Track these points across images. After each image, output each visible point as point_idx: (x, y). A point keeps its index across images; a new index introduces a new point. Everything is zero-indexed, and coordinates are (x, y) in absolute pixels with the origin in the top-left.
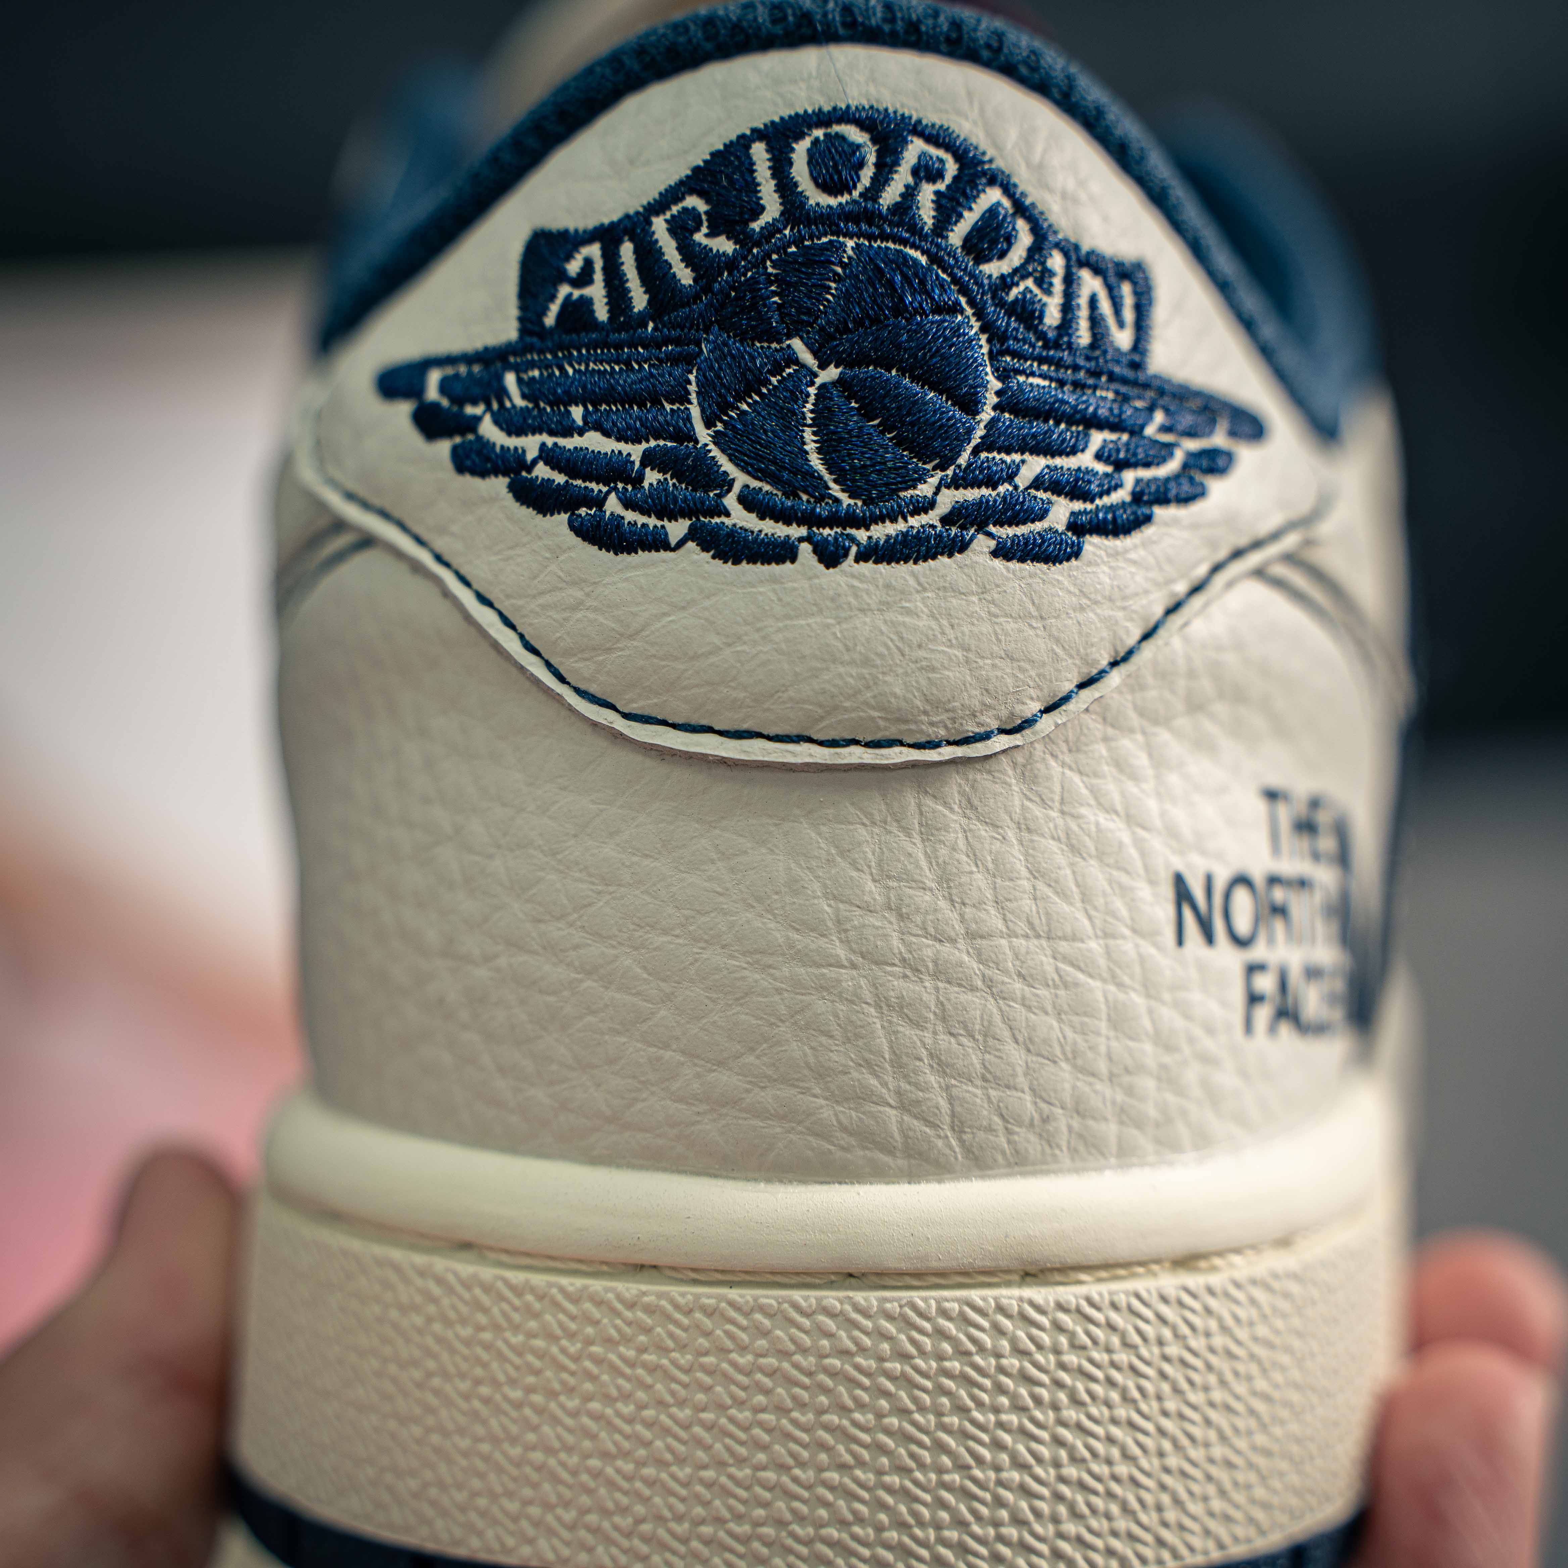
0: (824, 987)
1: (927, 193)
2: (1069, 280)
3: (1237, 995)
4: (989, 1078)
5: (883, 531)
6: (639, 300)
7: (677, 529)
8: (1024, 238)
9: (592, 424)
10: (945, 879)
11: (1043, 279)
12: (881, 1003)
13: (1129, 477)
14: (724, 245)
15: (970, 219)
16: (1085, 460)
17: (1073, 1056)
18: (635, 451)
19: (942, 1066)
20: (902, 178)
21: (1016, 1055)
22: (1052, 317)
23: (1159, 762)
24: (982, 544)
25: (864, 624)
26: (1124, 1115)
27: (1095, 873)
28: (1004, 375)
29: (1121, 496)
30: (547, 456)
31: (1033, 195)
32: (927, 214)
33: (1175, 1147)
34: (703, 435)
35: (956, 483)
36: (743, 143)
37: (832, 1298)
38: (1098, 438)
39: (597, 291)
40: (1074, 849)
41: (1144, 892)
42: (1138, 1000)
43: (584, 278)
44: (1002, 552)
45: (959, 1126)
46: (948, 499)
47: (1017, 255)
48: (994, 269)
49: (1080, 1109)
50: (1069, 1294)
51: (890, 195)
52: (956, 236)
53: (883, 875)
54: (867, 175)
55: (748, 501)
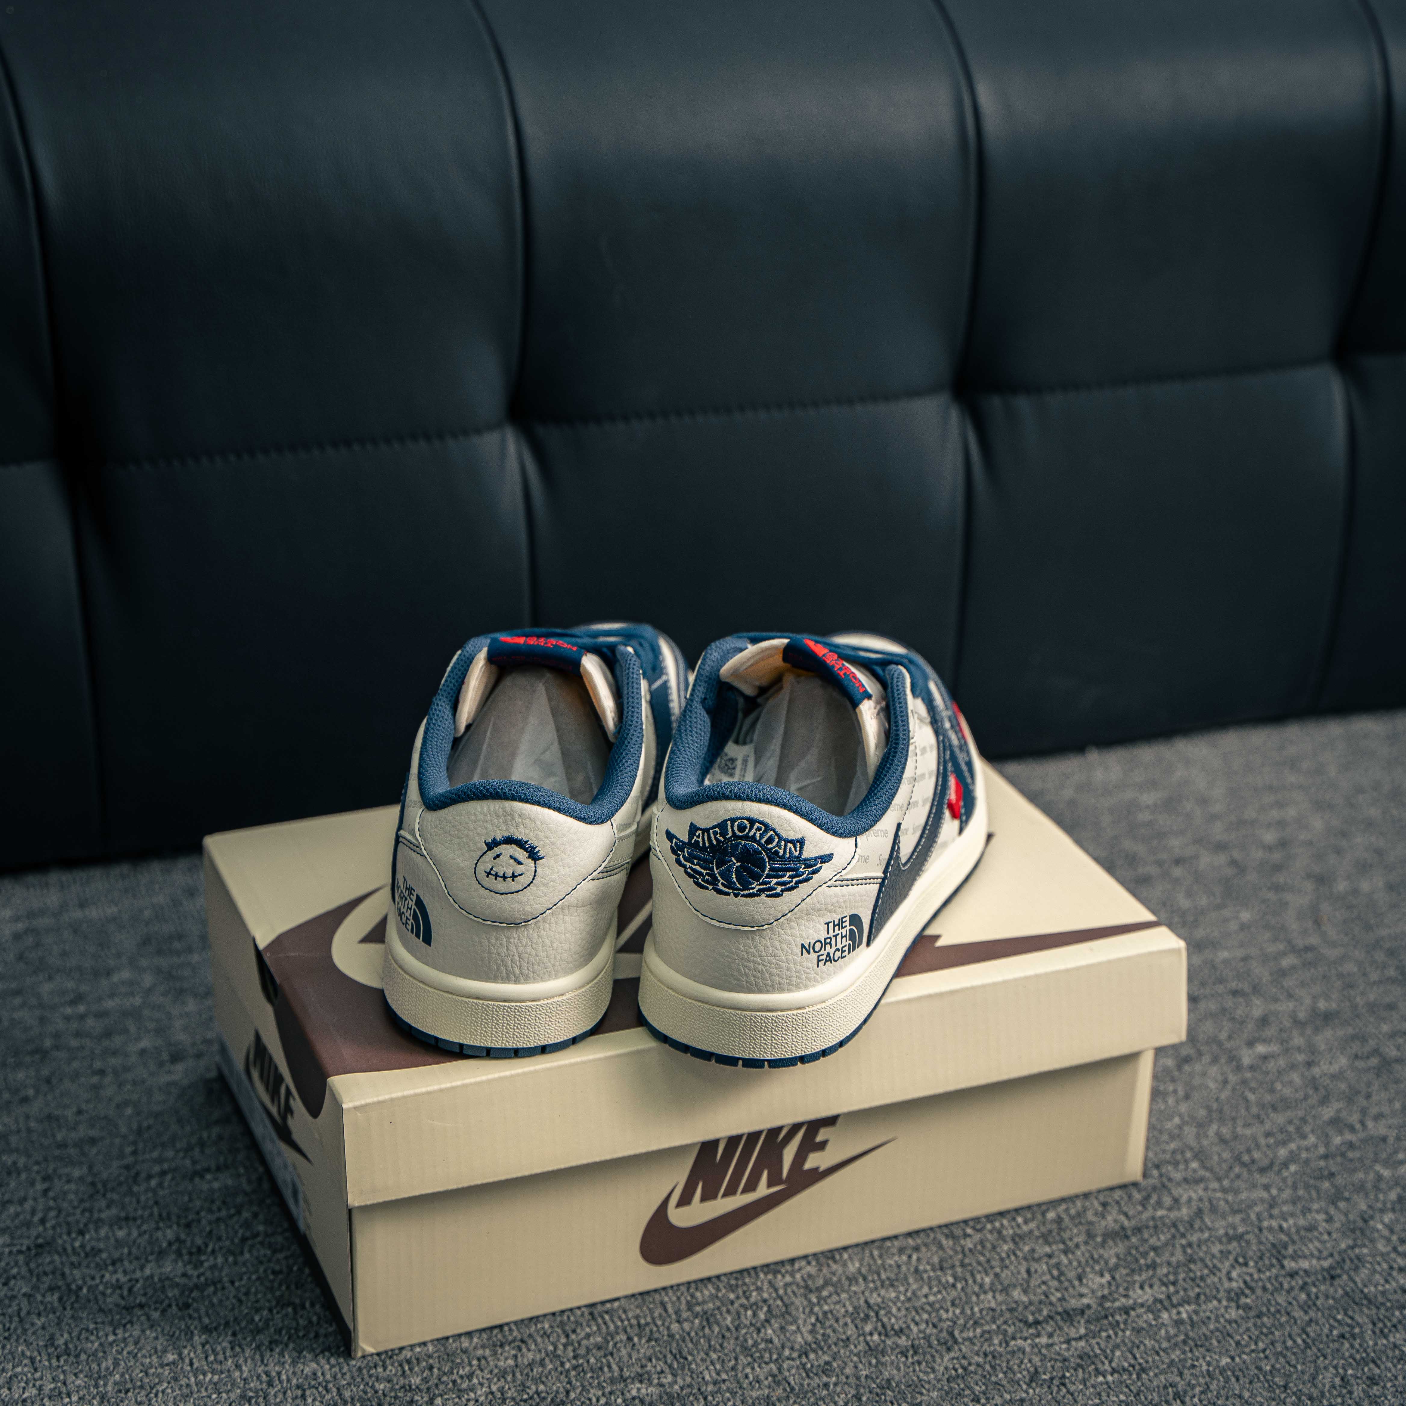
0: (733, 963)
1: (758, 834)
2: (785, 846)
3: (816, 961)
4: (762, 979)
5: (746, 892)
6: (707, 845)
7: (710, 887)
8: (777, 840)
9: (698, 864)
10: (755, 947)
11: (780, 848)
12: (743, 966)
13: (794, 880)
14: (722, 839)
15: (766, 838)
16: (786, 879)
17: (779, 976)
18: (705, 872)
19: (754, 976)
20: (754, 830)
21: (768, 976)
22: (781, 853)
23: (799, 925)
24: (763, 895)
25: (741, 908)
26: (788, 984)
27: (784, 946)
28: (770, 865)
29: (793, 884)
30: (690, 868)
31: (779, 831)
32: (758, 838)
33: (800, 988)
34: (716, 872)
35: (761, 884)
36: (726, 821)
37: (733, 1011)
38: (788, 874)
39: (700, 840)
40: (780, 942)
41: (795, 948)
42: (792, 966)
43: (698, 837)
44: (768, 896)
45: (757, 986)
46: (758, 887)
47: (774, 844)
48: (770, 846)
49: (779, 983)
50: (775, 1014)
51: (751, 834)
52: (763, 841)
53: (744, 946)
54: (747, 830)
55: (723, 884)
